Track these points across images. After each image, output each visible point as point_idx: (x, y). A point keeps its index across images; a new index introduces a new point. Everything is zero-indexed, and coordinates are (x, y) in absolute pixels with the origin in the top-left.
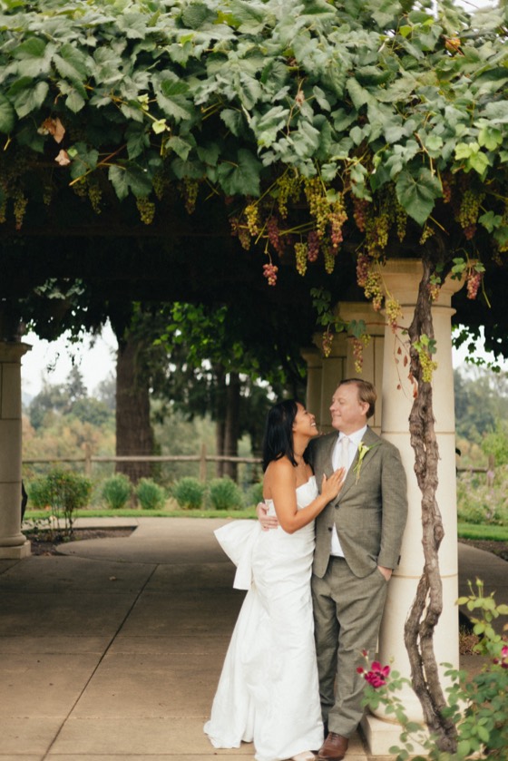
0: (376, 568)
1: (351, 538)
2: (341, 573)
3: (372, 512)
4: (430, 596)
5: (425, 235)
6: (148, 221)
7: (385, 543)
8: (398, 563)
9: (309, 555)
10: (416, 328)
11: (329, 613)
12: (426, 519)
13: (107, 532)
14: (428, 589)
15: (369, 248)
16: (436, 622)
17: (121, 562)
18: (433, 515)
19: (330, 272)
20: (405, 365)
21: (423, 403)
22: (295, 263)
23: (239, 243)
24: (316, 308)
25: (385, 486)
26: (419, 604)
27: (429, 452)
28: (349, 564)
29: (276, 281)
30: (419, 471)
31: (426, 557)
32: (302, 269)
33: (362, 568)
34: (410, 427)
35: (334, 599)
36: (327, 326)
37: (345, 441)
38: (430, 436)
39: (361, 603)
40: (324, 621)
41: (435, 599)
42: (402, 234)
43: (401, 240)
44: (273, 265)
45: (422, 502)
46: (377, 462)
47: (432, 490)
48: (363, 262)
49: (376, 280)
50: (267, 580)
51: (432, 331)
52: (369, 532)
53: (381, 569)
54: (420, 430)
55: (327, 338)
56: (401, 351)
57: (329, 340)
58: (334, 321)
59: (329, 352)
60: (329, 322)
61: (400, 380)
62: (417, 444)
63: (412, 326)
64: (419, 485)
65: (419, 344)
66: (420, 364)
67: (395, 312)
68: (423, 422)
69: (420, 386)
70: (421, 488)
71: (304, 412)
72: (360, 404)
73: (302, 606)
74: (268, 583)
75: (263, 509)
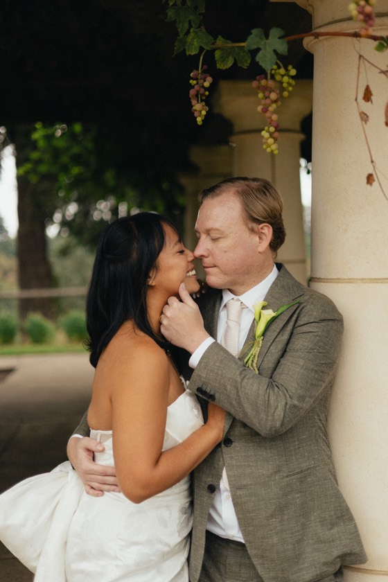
28: (257, 562)
55: (197, 83)
56: (371, 94)
57: (203, 87)
58: (214, 46)
59: (204, 113)
60: (201, 49)
61: (372, 162)
71: (178, 247)
72: (252, 230)
75: (88, 450)
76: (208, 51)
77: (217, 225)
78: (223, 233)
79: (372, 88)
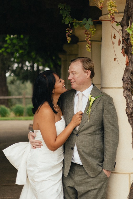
0: (102, 171)
1: (86, 153)
2: (80, 173)
3: (98, 136)
7: (107, 156)
8: (115, 167)
9: (60, 163)
10: (126, 21)
20: (119, 45)
21: (132, 69)
25: (105, 121)
28: (86, 169)
30: (129, 113)
33: (94, 171)
34: (123, 85)
35: (76, 189)
37: (80, 95)
39: (92, 191)
45: (132, 133)
46: (100, 107)
50: (36, 180)
52: (97, 149)
53: (105, 171)
55: (68, 32)
56: (116, 37)
57: (70, 33)
58: (73, 21)
59: (70, 40)
60: (70, 22)
61: (115, 55)
62: (128, 96)
63: (123, 20)
64: (129, 121)
65: (130, 29)
66: (131, 43)
67: (113, 9)
68: (131, 81)
69: (130, 58)
70: (130, 124)
71: (59, 81)
72: (85, 72)
73: (57, 195)
74: (36, 182)
75: (32, 136)
76: (71, 23)
78: (76, 72)
79: (116, 35)
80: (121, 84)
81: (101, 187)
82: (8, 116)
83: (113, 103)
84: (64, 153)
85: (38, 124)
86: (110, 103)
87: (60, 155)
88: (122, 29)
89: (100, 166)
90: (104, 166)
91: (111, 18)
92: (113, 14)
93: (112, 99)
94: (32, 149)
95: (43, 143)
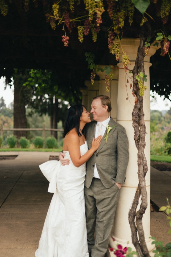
0: (115, 183)
1: (103, 170)
2: (98, 186)
3: (113, 158)
4: (142, 199)
5: (143, 21)
6: (5, 14)
7: (119, 172)
8: (125, 181)
9: (83, 177)
10: (136, 70)
11: (92, 204)
12: (140, 162)
13: (7, 157)
14: (140, 195)
15: (115, 28)
16: (144, 212)
17: (10, 170)
18: (143, 160)
19: (95, 41)
20: (131, 88)
21: (139, 107)
22: (78, 36)
23: (50, 27)
24: (87, 61)
25: (119, 146)
26: (135, 203)
27: (142, 130)
28: (103, 182)
29: (68, 44)
30: (136, 139)
31: (139, 180)
32: (81, 40)
33: (108, 184)
34: (133, 118)
35: (95, 197)
36: (92, 70)
37: (100, 125)
38: (142, 122)
39: (107, 199)
40: (90, 207)
41: (144, 201)
42: (131, 22)
43: (131, 24)
44: (67, 36)
45: (138, 154)
46: (115, 134)
47: (143, 148)
48: (111, 36)
49: (117, 45)
50: (64, 189)
51: (144, 71)
52: (112, 167)
53: (117, 184)
54: (137, 119)
55: (92, 76)
58: (96, 68)
59: (93, 82)
60: (93, 68)
61: (127, 95)
62: (136, 126)
63: (134, 69)
64: (136, 146)
65: (138, 77)
66: (139, 87)
67: (127, 61)
68: (139, 116)
69: (138, 98)
70: (137, 147)
71: (86, 111)
72: (103, 107)
73: (80, 201)
74: (64, 190)
75: (62, 156)
77: (96, 106)
79: (128, 80)
80: (131, 117)
81: (114, 196)
82: (28, 148)
83: (126, 132)
84: (86, 170)
85: (67, 146)
86: (123, 132)
87: (83, 172)
88: (133, 75)
89: (114, 180)
90: (116, 180)
91: (125, 68)
92: (126, 65)
93: (125, 129)
94: (62, 166)
95: (71, 161)
